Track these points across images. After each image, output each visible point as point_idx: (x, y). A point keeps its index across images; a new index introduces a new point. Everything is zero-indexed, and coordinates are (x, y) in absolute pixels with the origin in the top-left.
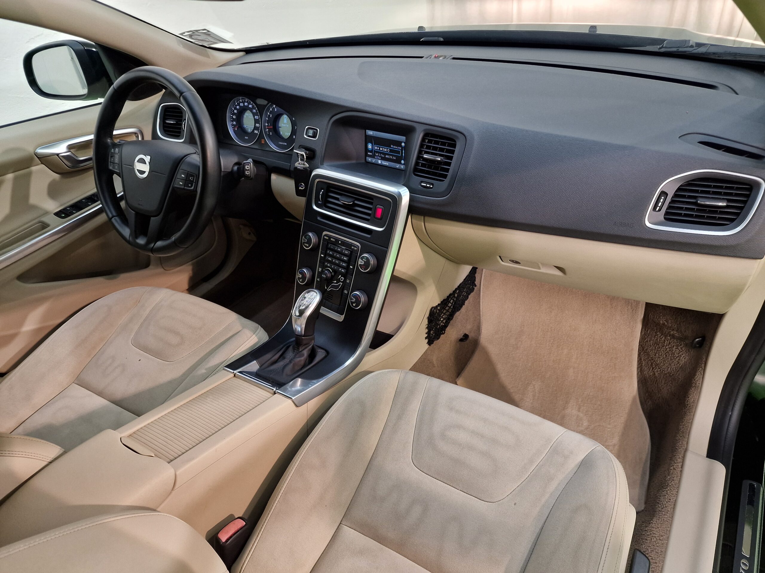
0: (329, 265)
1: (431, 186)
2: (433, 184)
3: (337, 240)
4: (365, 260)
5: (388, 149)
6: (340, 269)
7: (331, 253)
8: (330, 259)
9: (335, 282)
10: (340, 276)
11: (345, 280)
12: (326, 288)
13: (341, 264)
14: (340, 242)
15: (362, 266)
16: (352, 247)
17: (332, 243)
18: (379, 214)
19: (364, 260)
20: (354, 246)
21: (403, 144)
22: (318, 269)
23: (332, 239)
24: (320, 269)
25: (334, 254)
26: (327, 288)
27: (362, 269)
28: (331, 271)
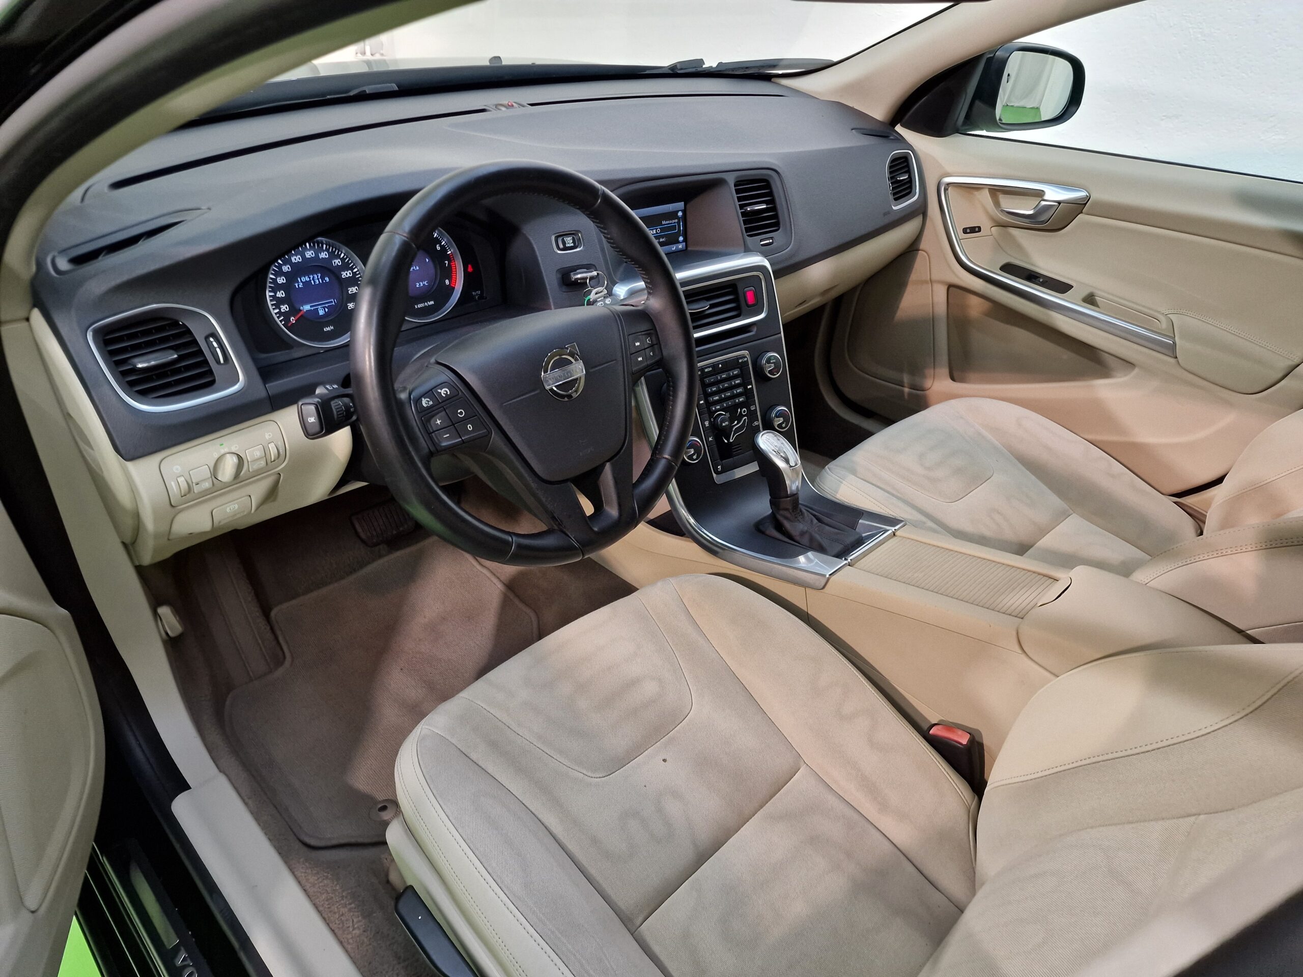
0: (718, 407)
1: (771, 241)
2: (772, 238)
3: (714, 366)
4: (774, 361)
5: (657, 229)
6: (737, 401)
7: (715, 389)
8: (717, 398)
9: (736, 422)
10: (739, 410)
11: (749, 409)
12: (726, 441)
13: (735, 392)
14: (720, 366)
15: (773, 371)
16: (740, 361)
17: (710, 374)
18: (750, 299)
19: (772, 361)
20: (741, 358)
21: (680, 214)
22: (703, 425)
23: (706, 370)
24: (707, 423)
25: (719, 387)
26: (728, 440)
27: (775, 375)
28: (724, 413)
